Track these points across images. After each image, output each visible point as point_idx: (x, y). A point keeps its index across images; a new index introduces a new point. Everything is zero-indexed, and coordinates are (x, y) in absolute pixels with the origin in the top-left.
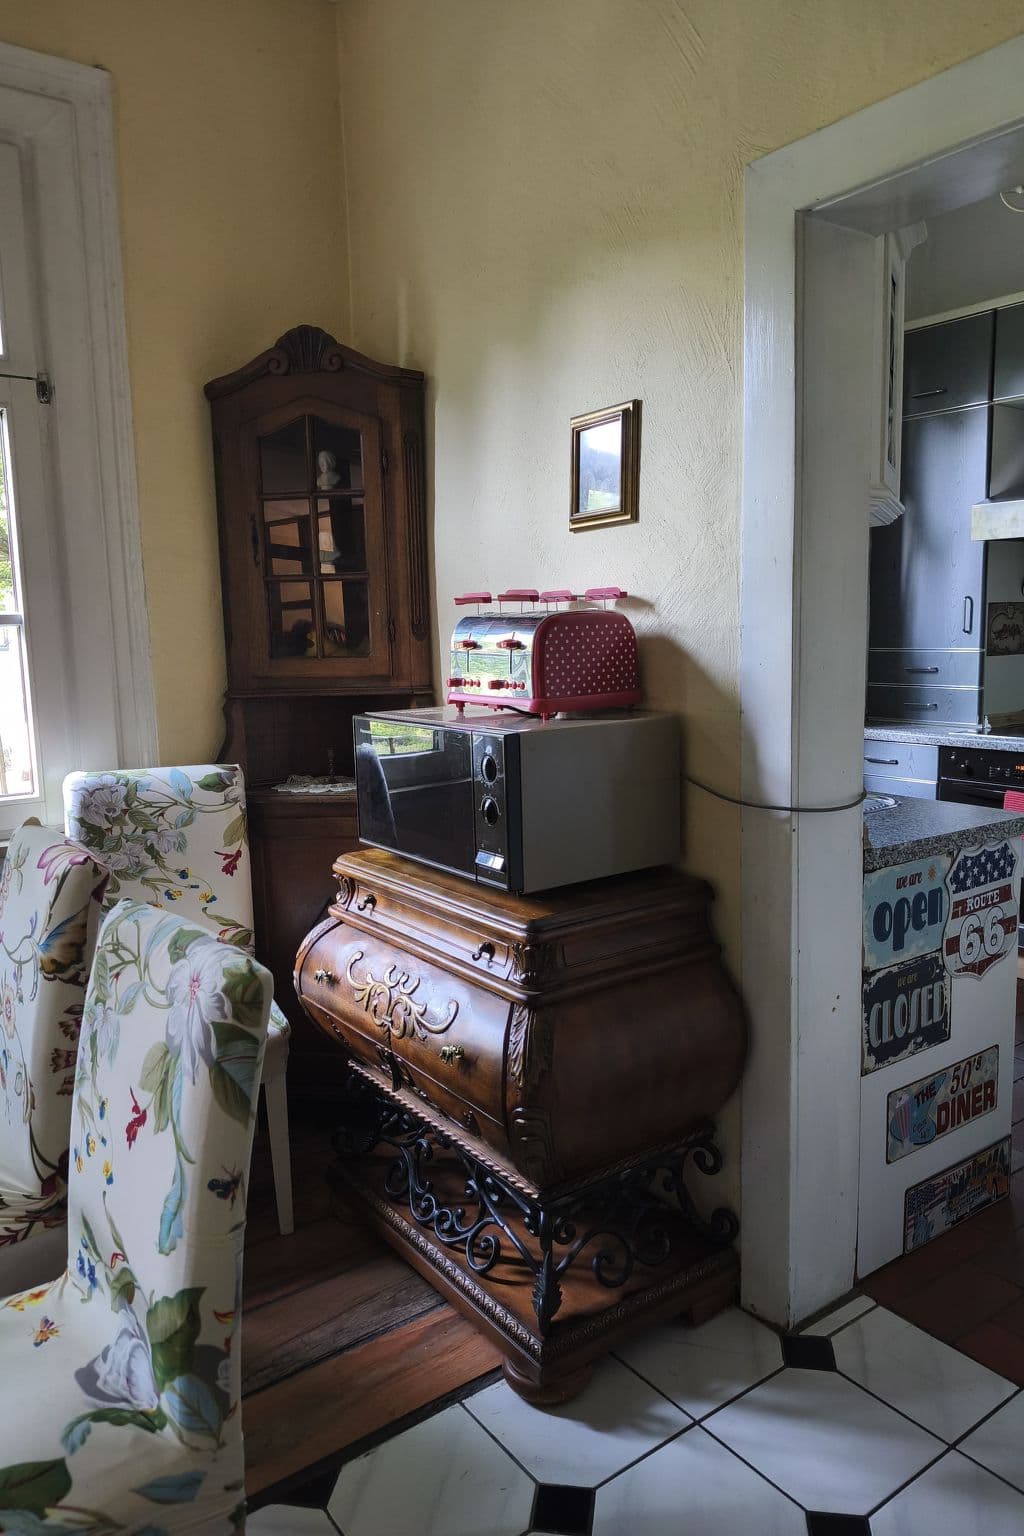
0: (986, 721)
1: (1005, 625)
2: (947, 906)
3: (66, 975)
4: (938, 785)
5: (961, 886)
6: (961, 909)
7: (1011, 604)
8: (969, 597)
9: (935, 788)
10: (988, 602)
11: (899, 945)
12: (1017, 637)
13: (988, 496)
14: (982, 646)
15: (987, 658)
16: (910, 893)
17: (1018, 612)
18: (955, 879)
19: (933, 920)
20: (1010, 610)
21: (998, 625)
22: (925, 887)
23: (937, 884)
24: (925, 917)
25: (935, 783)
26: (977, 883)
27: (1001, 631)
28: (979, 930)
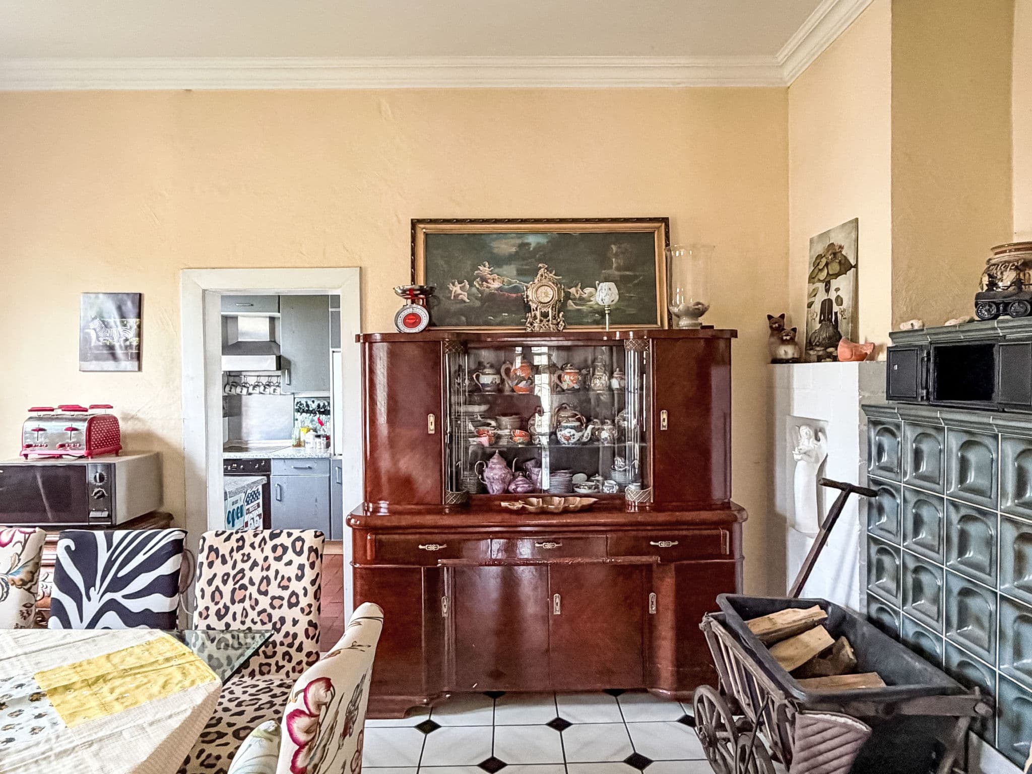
2: (245, 512)
3: (26, 587)
5: (248, 504)
6: (248, 512)
11: (233, 525)
16: (235, 507)
18: (246, 501)
19: (241, 516)
22: (239, 505)
23: (242, 503)
24: (239, 515)
26: (252, 502)
28: (253, 519)
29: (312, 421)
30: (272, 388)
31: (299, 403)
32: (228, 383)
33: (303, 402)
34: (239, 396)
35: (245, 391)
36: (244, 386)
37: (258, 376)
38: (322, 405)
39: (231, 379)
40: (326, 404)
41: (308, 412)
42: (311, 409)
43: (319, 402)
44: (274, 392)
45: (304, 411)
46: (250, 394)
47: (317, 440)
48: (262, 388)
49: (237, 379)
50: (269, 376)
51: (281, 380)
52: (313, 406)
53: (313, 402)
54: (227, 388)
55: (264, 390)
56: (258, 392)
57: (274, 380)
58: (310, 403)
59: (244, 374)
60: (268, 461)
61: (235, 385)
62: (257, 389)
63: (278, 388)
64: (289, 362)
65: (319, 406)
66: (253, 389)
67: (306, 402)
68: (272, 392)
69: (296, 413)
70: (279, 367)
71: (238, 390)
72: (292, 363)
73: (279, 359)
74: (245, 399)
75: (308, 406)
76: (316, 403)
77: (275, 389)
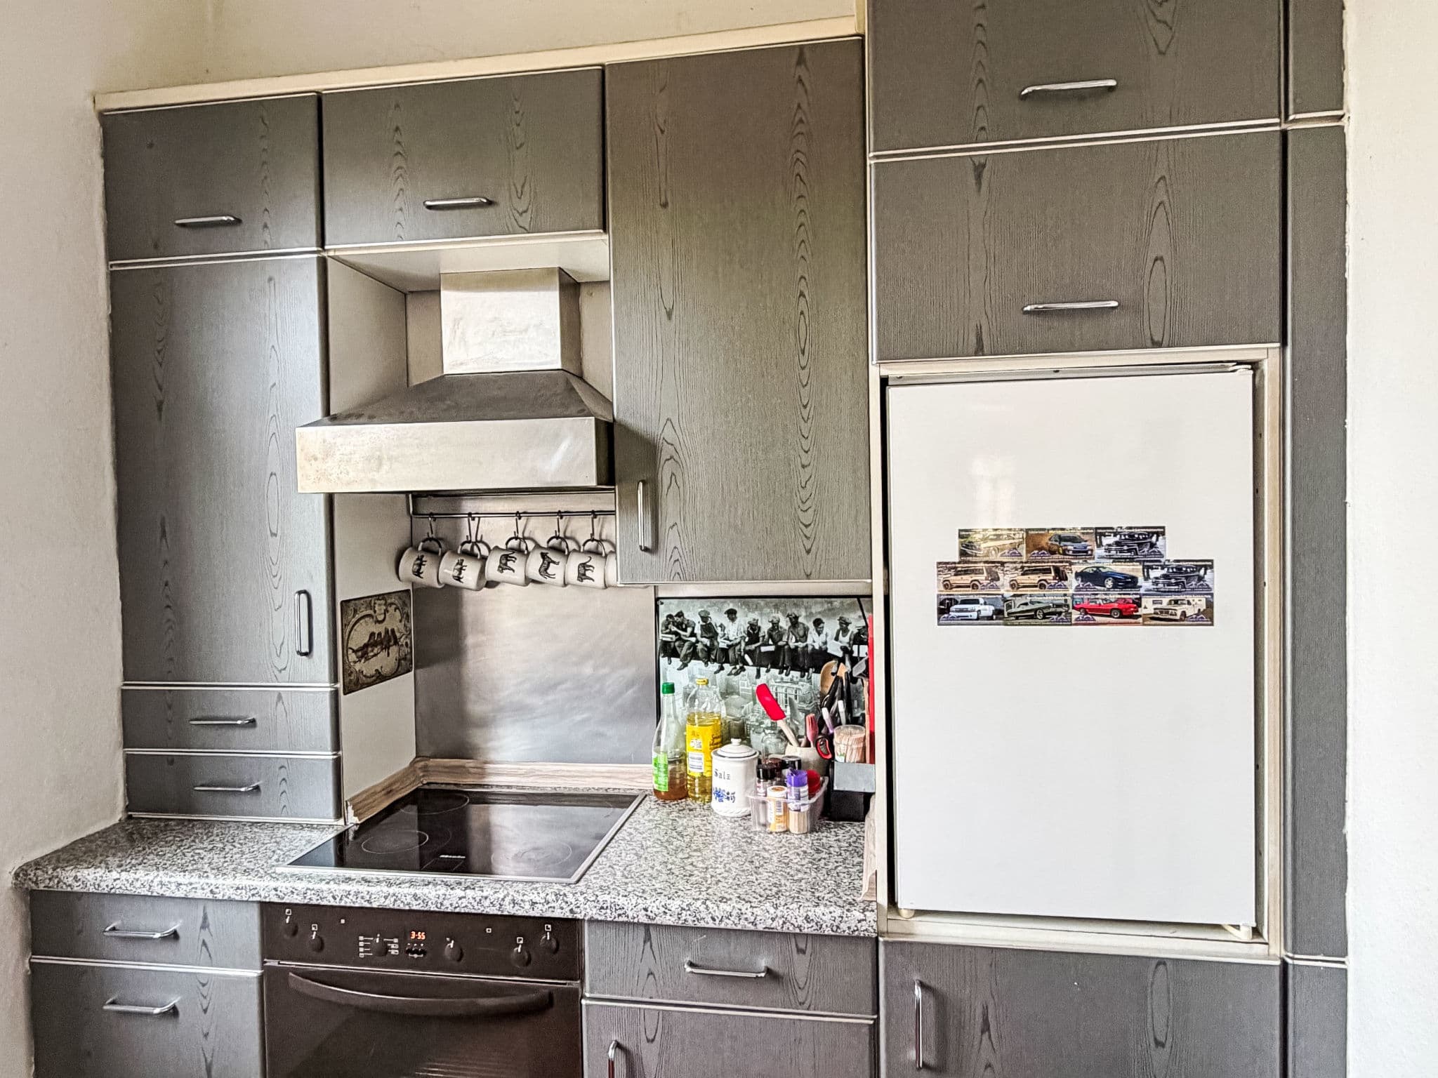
0: (351, 811)
1: (372, 634)
4: (261, 978)
7: (379, 597)
8: (305, 592)
9: (255, 987)
10: (339, 600)
12: (394, 649)
13: (327, 411)
14: (335, 679)
15: (343, 698)
17: (391, 609)
20: (380, 608)
21: (360, 637)
25: (255, 973)
27: (366, 646)
29: (728, 692)
30: (575, 561)
31: (679, 622)
32: (412, 545)
33: (693, 616)
34: (452, 594)
35: (470, 575)
36: (471, 555)
37: (518, 515)
38: (765, 627)
39: (425, 527)
40: (784, 624)
41: (709, 655)
42: (723, 644)
43: (752, 616)
44: (582, 577)
45: (694, 655)
46: (491, 584)
47: (774, 794)
48: (535, 561)
49: (443, 528)
50: (560, 514)
51: (610, 528)
52: (734, 631)
53: (732, 614)
54: (407, 564)
55: (544, 570)
56: (519, 576)
57: (581, 529)
58: (717, 618)
59: (469, 506)
60: (569, 928)
61: (435, 548)
62: (517, 564)
63: (595, 562)
64: (649, 450)
65: (753, 633)
66: (503, 567)
67: (705, 618)
68: (573, 575)
69: (664, 661)
70: (608, 475)
71: (447, 568)
72: (666, 451)
73: (608, 433)
74: (478, 605)
75: (709, 629)
76: (743, 620)
77: (584, 568)
